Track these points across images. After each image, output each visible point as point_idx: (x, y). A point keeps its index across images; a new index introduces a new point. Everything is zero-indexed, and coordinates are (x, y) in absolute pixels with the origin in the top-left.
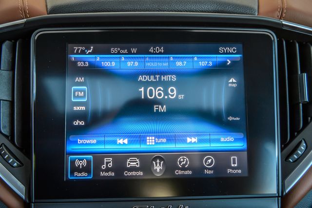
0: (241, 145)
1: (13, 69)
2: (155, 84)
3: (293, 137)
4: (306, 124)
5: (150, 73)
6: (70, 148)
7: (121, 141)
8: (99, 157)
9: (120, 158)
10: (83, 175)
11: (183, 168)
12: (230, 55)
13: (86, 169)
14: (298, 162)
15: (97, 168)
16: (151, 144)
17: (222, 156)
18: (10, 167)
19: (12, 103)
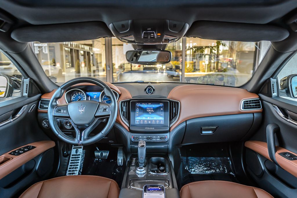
0: (163, 119)
1: (126, 107)
2: (149, 109)
3: (173, 118)
4: (175, 116)
5: (148, 107)
6: (136, 119)
7: (144, 118)
8: (140, 120)
9: (144, 120)
10: (138, 123)
11: (154, 122)
12: (161, 105)
13: (138, 122)
14: (173, 122)
15: (140, 122)
16: (148, 119)
17: (160, 121)
18: (126, 122)
19: (126, 112)
